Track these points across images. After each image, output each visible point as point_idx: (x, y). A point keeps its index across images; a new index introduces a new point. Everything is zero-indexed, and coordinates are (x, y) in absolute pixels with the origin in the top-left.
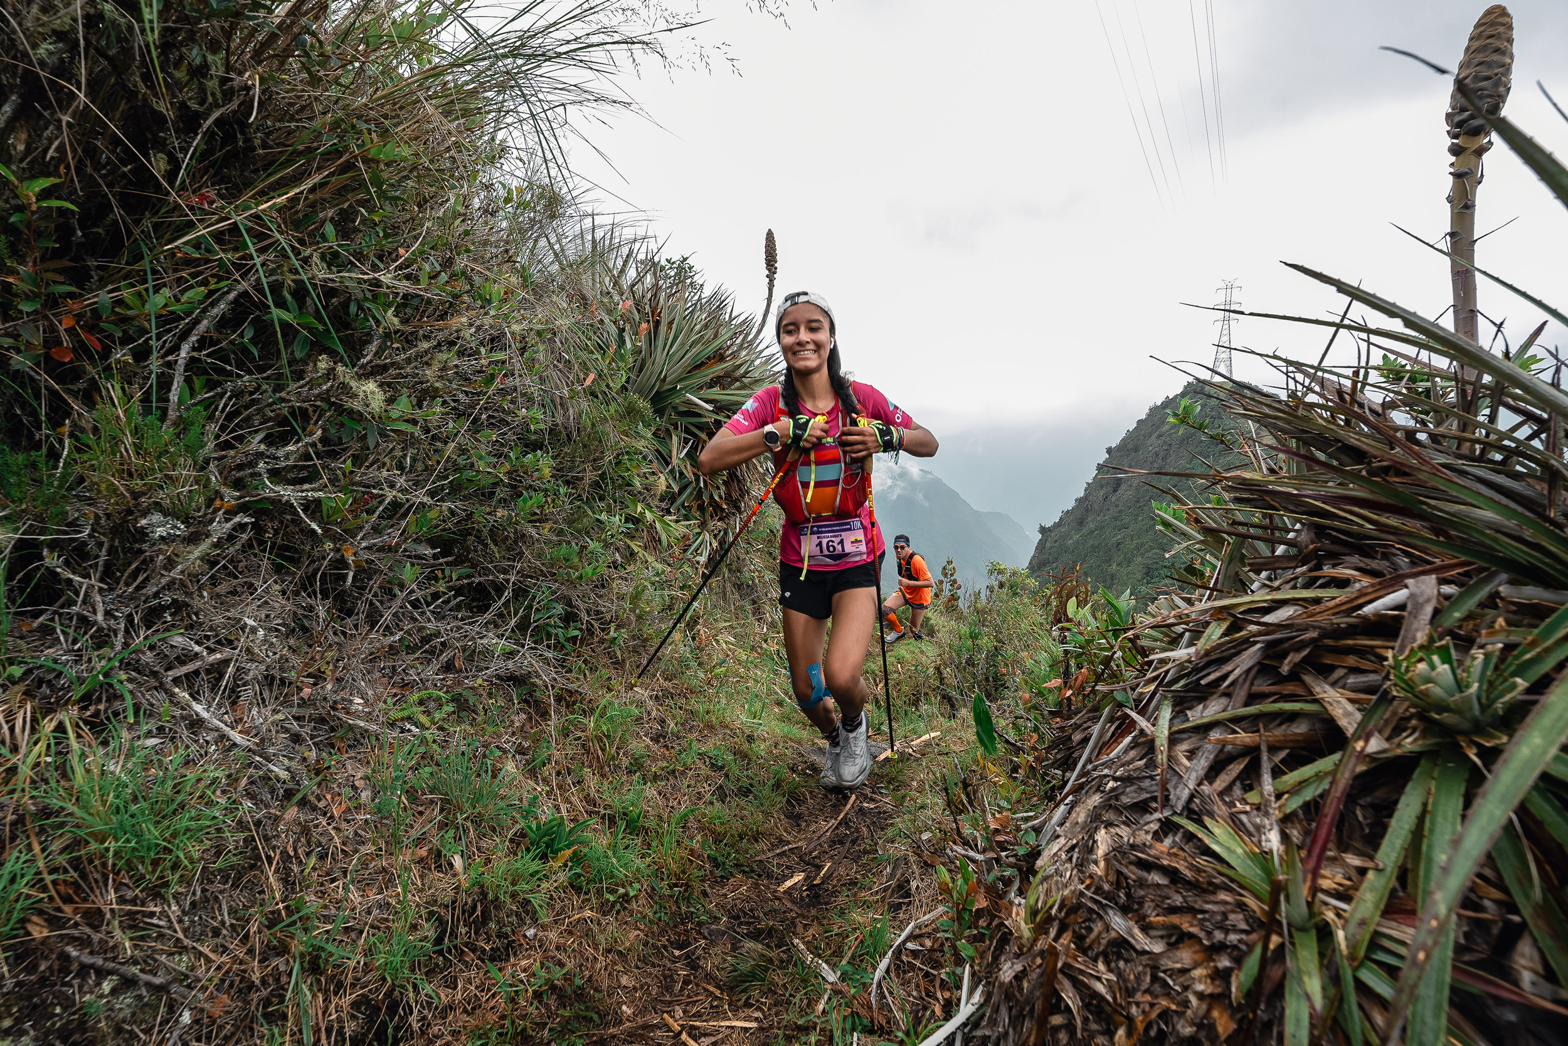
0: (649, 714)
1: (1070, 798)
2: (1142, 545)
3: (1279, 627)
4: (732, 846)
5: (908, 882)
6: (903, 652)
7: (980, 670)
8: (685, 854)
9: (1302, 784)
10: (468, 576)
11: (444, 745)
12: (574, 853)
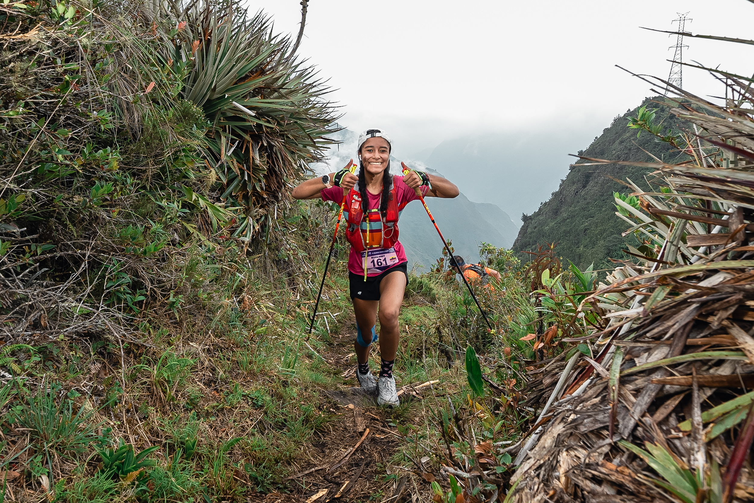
0: (202, 364)
1: (540, 428)
2: (605, 230)
3: (713, 290)
4: (269, 468)
5: (410, 495)
6: (410, 316)
7: (471, 330)
8: (231, 474)
9: (725, 415)
10: (51, 251)
11: (33, 388)
12: (141, 474)
